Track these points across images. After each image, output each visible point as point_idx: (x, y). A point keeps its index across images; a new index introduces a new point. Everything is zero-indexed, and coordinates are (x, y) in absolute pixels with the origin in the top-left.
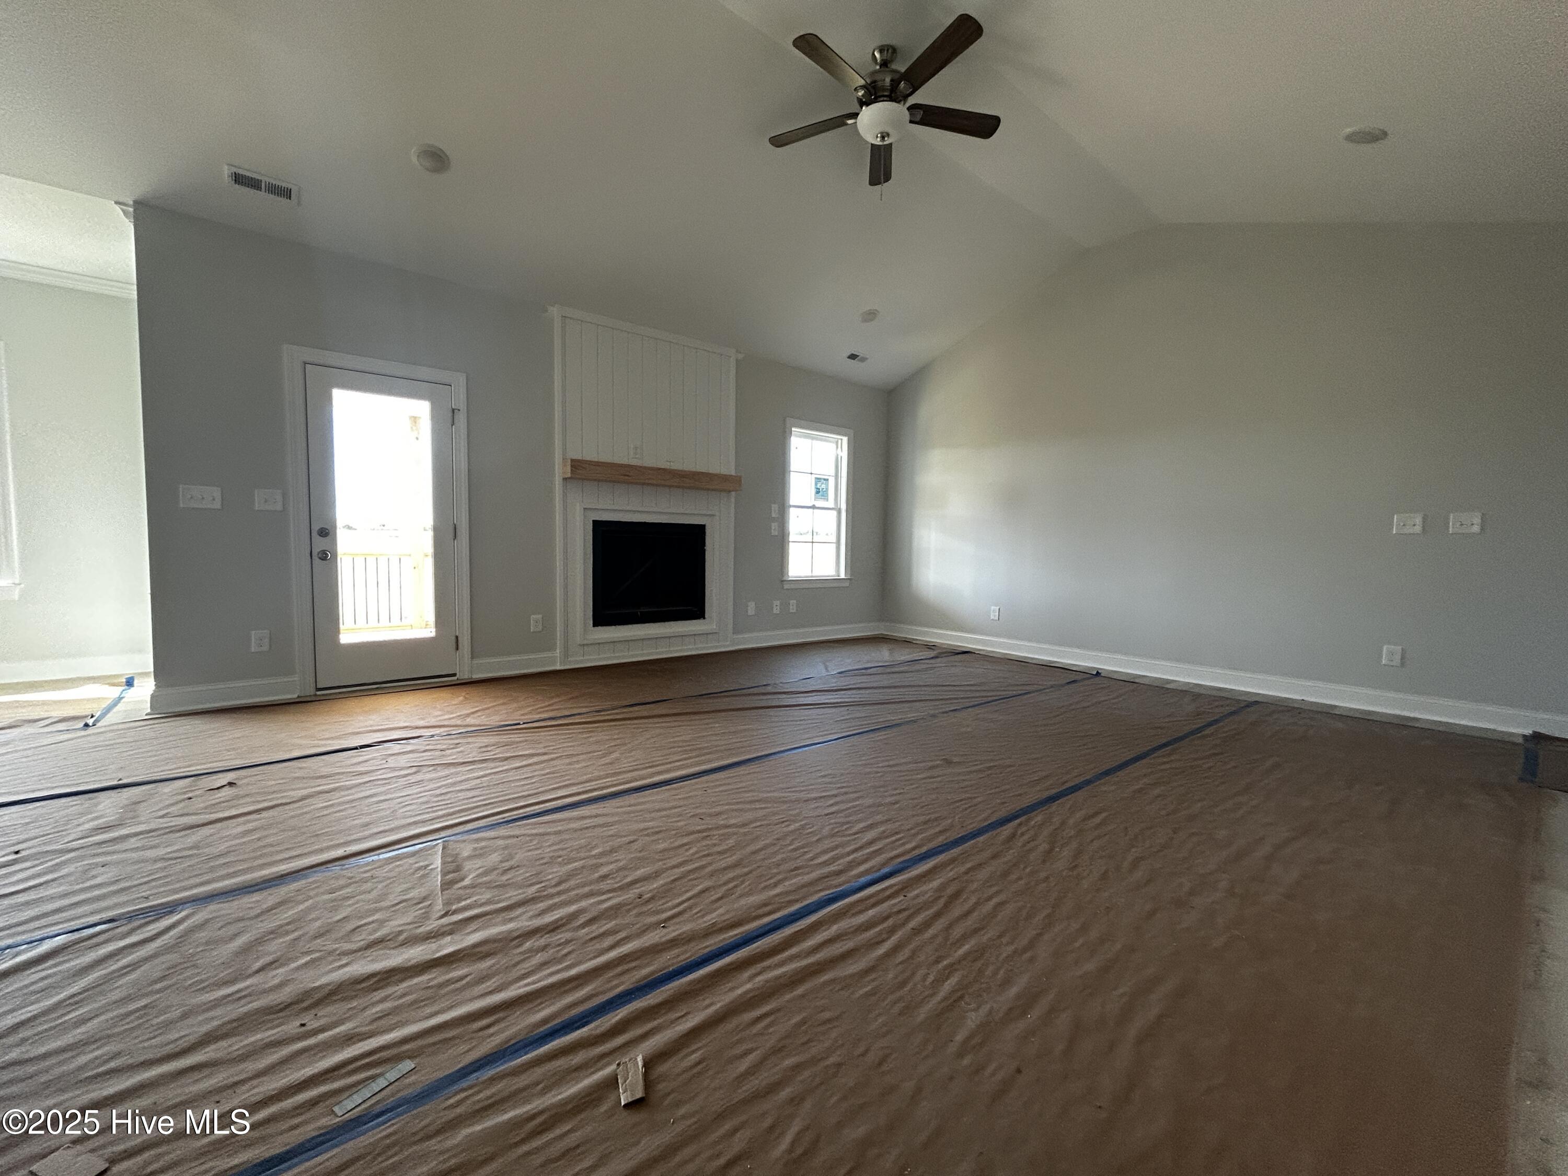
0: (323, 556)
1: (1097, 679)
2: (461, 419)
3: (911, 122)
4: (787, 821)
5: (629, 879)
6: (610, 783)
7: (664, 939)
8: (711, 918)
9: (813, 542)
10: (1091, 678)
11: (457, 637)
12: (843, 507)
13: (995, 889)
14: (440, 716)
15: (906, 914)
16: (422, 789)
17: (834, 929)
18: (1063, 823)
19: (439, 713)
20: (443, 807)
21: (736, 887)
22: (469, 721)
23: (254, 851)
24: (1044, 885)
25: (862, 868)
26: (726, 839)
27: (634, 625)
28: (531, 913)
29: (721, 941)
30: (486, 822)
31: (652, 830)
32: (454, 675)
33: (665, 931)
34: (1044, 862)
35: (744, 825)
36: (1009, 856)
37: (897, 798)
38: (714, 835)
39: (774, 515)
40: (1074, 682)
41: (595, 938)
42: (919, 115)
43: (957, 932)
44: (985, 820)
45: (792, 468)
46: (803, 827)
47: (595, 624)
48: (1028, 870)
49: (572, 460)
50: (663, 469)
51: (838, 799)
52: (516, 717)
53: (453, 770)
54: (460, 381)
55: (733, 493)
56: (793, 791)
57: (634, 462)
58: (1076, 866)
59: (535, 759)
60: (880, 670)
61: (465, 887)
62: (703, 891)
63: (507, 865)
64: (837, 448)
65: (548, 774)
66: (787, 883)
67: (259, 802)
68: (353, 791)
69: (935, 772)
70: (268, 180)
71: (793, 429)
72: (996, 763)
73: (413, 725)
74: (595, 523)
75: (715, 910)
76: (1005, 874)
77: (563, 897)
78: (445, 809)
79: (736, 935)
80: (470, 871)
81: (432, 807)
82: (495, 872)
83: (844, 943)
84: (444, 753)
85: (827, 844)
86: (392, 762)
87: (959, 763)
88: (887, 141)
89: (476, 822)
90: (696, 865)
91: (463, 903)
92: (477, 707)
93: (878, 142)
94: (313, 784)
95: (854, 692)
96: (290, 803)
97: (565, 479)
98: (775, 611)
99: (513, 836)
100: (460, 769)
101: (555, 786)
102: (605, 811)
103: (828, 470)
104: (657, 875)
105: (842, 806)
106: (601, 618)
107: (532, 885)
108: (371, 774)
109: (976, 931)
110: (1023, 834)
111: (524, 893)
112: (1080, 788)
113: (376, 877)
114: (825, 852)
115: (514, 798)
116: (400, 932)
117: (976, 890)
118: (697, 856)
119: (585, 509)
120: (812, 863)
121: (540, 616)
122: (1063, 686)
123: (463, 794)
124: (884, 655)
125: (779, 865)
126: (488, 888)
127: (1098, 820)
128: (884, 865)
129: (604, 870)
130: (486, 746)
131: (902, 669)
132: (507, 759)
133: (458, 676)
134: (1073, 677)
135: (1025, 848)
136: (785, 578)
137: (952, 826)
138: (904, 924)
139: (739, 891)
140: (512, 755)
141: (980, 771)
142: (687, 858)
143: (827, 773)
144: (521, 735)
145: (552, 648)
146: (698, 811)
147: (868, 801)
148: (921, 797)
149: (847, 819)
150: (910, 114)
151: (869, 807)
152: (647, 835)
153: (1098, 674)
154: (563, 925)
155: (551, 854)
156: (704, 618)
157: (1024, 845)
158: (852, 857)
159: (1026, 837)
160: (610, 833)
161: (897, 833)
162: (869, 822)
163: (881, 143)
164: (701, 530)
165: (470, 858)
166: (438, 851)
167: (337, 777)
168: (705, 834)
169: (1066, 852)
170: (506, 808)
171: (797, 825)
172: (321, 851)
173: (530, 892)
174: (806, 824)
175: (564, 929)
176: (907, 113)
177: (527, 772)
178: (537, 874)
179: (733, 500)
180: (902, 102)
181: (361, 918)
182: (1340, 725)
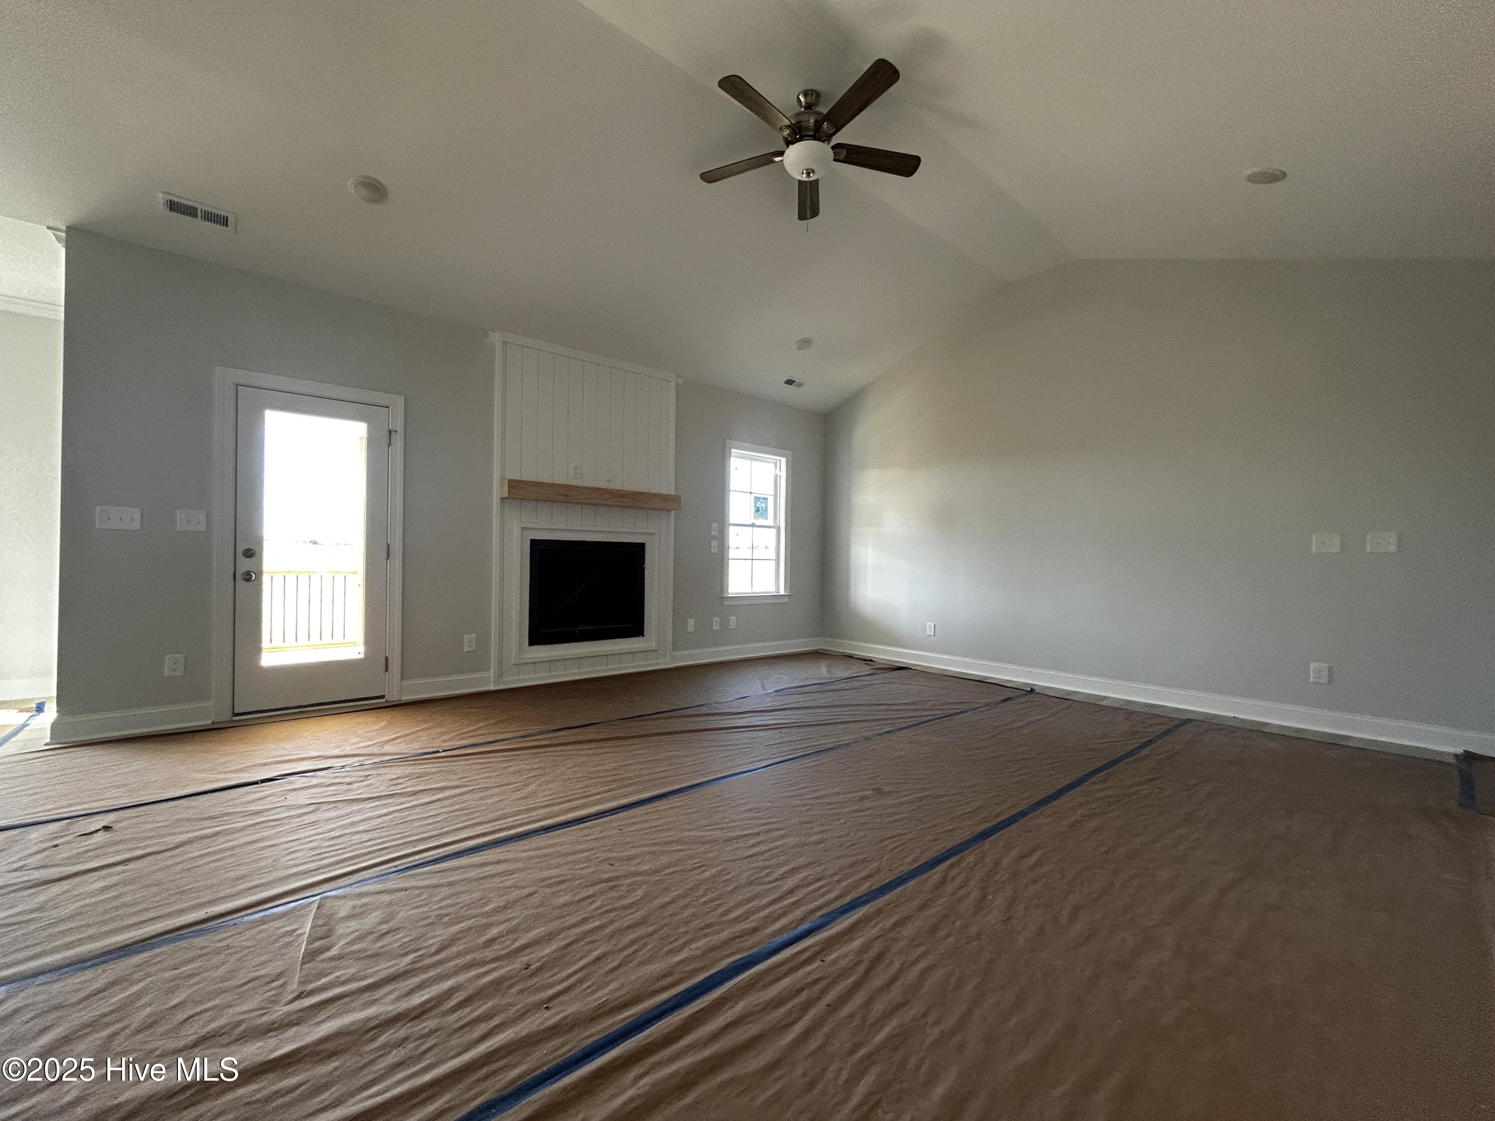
0: (247, 577)
1: (1031, 697)
2: (398, 440)
3: (835, 160)
4: (703, 866)
5: (517, 944)
6: (520, 822)
7: (543, 1027)
8: (602, 995)
9: (752, 559)
10: (1026, 695)
11: (387, 659)
12: (783, 524)
13: (922, 949)
14: (356, 743)
15: (824, 983)
16: (314, 832)
17: (740, 1007)
18: (997, 864)
19: (357, 740)
20: (332, 854)
21: (636, 952)
22: (388, 748)
23: (105, 912)
24: (976, 943)
25: (777, 926)
26: (635, 890)
27: (572, 644)
28: (396, 994)
29: (610, 1026)
30: (374, 872)
31: (556, 880)
32: (383, 697)
33: (547, 1014)
34: (976, 913)
35: (656, 872)
36: (938, 907)
37: (824, 835)
38: (622, 885)
39: (713, 533)
40: (1009, 699)
41: (465, 1025)
42: (843, 153)
43: (878, 1008)
44: (915, 860)
45: (732, 487)
46: (719, 874)
47: (532, 643)
48: (958, 924)
49: (510, 481)
50: (604, 489)
51: (762, 838)
52: (438, 744)
53: (355, 807)
54: (398, 403)
55: (673, 512)
56: (715, 829)
57: (571, 482)
58: (1009, 919)
59: (447, 793)
60: (816, 688)
61: (332, 959)
62: (598, 959)
63: (385, 927)
64: (776, 468)
65: (457, 810)
66: (693, 946)
67: (131, 849)
68: (237, 835)
69: (867, 804)
70: (204, 208)
71: (733, 450)
72: (929, 793)
73: (326, 754)
74: (533, 542)
75: (609, 983)
76: (935, 928)
77: (439, 970)
78: (335, 856)
79: (627, 1018)
80: (341, 936)
81: (320, 854)
82: (371, 937)
83: (750, 1026)
84: (350, 786)
85: (746, 893)
86: (293, 799)
87: (890, 793)
88: (813, 177)
89: (364, 873)
90: (597, 923)
91: (323, 981)
92: (399, 732)
93: (804, 178)
94: (194, 828)
95: (788, 712)
96: (164, 851)
97: (503, 499)
98: (715, 628)
99: (402, 890)
100: (362, 805)
101: (459, 826)
102: (510, 856)
103: (767, 489)
104: (550, 937)
105: (763, 848)
106: (537, 637)
107: (407, 954)
108: (265, 814)
109: (899, 1007)
110: (954, 878)
111: (396, 965)
112: (1015, 821)
113: (232, 947)
114: (740, 904)
115: (412, 841)
116: (241, 1022)
117: (901, 952)
118: (598, 912)
119: (522, 528)
120: (724, 919)
121: (474, 635)
122: (997, 704)
123: (358, 836)
124: (822, 671)
125: (687, 923)
126: (357, 959)
127: (1034, 859)
128: (802, 920)
129: (494, 932)
130: (397, 778)
131: (839, 687)
132: (415, 793)
133: (386, 697)
134: (1008, 694)
135: (956, 897)
136: (726, 595)
137: (878, 870)
138: (819, 998)
139: (641, 956)
140: (423, 788)
141: (911, 802)
142: (587, 915)
143: (751, 806)
144: (434, 766)
145: (487, 669)
146: (609, 855)
147: (791, 841)
148: (849, 834)
149: (767, 863)
150: (834, 153)
151: (794, 847)
152: (550, 886)
153: (1032, 690)
154: (430, 1009)
155: (438, 912)
156: (643, 636)
157: (954, 893)
158: (766, 912)
159: (957, 882)
160: (508, 884)
161: (819, 880)
162: (791, 867)
163: (806, 179)
164: (641, 547)
165: (348, 918)
166: (311, 911)
167: (225, 818)
168: (611, 884)
169: (1000, 901)
170: (402, 853)
171: (714, 870)
172: (182, 911)
173: (403, 964)
174: (722, 871)
175: (433, 1013)
176: (831, 152)
177: (433, 810)
178: (417, 939)
179: (673, 520)
180: (826, 142)
181: (201, 1002)
182: (1273, 745)
